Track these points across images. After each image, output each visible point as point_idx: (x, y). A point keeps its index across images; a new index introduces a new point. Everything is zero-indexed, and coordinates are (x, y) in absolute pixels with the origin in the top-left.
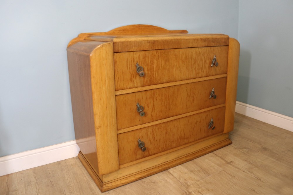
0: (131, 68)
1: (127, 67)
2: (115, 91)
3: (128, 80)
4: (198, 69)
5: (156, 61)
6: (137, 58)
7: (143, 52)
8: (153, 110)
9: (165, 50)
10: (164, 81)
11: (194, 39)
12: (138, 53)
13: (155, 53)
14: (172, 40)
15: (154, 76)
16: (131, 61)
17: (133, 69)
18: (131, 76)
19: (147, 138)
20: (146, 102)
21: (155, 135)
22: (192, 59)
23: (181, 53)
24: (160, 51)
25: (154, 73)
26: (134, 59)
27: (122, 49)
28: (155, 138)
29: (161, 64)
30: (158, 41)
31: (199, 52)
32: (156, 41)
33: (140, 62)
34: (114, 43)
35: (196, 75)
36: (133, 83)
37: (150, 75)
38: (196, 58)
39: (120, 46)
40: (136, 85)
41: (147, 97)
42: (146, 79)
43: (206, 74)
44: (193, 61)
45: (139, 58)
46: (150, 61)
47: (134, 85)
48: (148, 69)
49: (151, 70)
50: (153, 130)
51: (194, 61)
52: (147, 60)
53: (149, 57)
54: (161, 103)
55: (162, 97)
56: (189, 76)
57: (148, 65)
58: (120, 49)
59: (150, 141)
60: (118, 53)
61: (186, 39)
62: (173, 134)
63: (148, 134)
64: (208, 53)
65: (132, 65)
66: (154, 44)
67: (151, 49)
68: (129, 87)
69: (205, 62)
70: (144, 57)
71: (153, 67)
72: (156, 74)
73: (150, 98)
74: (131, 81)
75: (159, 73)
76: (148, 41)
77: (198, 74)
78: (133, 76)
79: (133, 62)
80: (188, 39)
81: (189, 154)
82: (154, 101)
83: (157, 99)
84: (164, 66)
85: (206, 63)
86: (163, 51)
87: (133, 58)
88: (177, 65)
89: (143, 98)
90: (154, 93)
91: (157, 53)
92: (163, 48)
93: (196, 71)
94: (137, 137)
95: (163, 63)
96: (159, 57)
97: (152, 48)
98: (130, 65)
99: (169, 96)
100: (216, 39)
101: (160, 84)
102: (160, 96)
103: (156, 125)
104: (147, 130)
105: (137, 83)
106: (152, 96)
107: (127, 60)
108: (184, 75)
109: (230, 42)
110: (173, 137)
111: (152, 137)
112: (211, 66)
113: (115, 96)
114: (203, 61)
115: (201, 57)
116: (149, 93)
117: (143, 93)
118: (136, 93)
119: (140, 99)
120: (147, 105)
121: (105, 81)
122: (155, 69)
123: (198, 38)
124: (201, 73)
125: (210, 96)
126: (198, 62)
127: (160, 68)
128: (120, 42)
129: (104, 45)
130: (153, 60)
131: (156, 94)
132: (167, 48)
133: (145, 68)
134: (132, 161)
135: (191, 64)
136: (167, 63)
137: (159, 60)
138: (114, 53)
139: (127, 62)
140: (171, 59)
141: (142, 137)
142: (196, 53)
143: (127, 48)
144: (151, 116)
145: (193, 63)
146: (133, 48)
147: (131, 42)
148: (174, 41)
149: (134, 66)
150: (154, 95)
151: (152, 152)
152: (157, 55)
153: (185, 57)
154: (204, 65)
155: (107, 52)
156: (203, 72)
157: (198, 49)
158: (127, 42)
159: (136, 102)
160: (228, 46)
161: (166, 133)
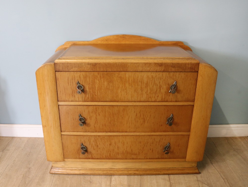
0: (72, 85)
1: (68, 84)
2: (58, 101)
3: (70, 95)
4: (150, 93)
5: (98, 81)
6: (77, 77)
7: (84, 73)
8: (96, 122)
9: (108, 72)
10: (108, 100)
11: (144, 63)
12: (79, 73)
13: (97, 74)
14: (116, 63)
15: (96, 94)
16: (72, 79)
17: (74, 86)
18: (73, 92)
19: (90, 144)
20: (89, 115)
21: (98, 143)
22: (142, 83)
23: (127, 76)
24: (102, 72)
25: (96, 92)
26: (74, 78)
27: (63, 69)
28: (98, 146)
29: (104, 84)
30: (99, 64)
31: (152, 76)
32: (97, 63)
33: (80, 80)
34: (55, 64)
35: (148, 99)
36: (75, 97)
37: (92, 92)
38: (147, 82)
39: (60, 66)
40: (77, 99)
41: (89, 111)
42: (87, 96)
43: (162, 99)
44: (143, 85)
45: (80, 77)
46: (91, 81)
47: (75, 99)
48: (89, 87)
49: (92, 88)
50: (96, 139)
51: (145, 85)
52: (88, 80)
53: (89, 77)
54: (105, 118)
55: (105, 113)
56: (138, 99)
57: (89, 84)
58: (61, 69)
59: (93, 147)
60: (59, 72)
61: (135, 63)
62: (118, 147)
63: (90, 141)
64: (166, 78)
65: (73, 83)
66: (95, 66)
67: (91, 71)
68: (70, 100)
69: (160, 87)
70: (85, 77)
71: (95, 86)
72: (99, 92)
73: (92, 112)
74: (73, 96)
75: (102, 92)
76: (88, 63)
77: (150, 97)
78: (74, 92)
79: (73, 80)
80: (137, 63)
81: (139, 169)
82: (96, 116)
83: (100, 114)
84: (106, 86)
85: (162, 88)
86: (106, 73)
87: (74, 76)
88: (122, 87)
89: (84, 111)
90: (96, 108)
91: (98, 74)
92: (106, 70)
93: (147, 95)
94: (80, 141)
95: (106, 83)
96: (101, 78)
97: (92, 69)
98: (71, 83)
99: (113, 114)
100: (179, 64)
101: (102, 102)
102: (103, 112)
103: (99, 136)
104: (89, 138)
105: (78, 97)
106: (94, 111)
107: (68, 78)
108: (131, 97)
109: (200, 68)
110: (118, 150)
111: (95, 144)
112: (169, 92)
113: (58, 106)
114: (157, 85)
115: (155, 82)
116: (90, 107)
117: (85, 107)
118: (78, 106)
119: (82, 111)
120: (90, 117)
121: (48, 93)
122: (96, 89)
123: (151, 62)
124: (154, 97)
125: (167, 122)
126: (151, 86)
127: (103, 88)
128: (61, 63)
129: (46, 65)
130: (94, 80)
131: (99, 110)
132: (110, 71)
133: (86, 86)
134: (75, 159)
135: (142, 88)
136: (111, 84)
137: (101, 80)
138: (55, 71)
139: (68, 80)
140: (115, 81)
141: (85, 142)
142: (148, 77)
143: (67, 69)
144: (94, 127)
145: (143, 87)
146: (74, 68)
147: (71, 63)
148: (119, 64)
149: (75, 83)
150: (97, 110)
151: (95, 156)
152: (99, 76)
153: (132, 80)
154: (158, 90)
155: (48, 71)
156: (158, 96)
157: (151, 73)
158: (68, 63)
159: (78, 113)
160: (198, 72)
161: (110, 145)
